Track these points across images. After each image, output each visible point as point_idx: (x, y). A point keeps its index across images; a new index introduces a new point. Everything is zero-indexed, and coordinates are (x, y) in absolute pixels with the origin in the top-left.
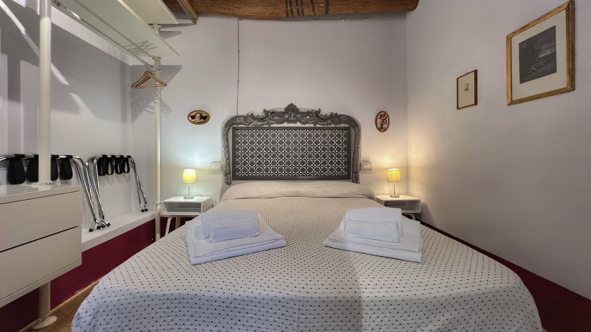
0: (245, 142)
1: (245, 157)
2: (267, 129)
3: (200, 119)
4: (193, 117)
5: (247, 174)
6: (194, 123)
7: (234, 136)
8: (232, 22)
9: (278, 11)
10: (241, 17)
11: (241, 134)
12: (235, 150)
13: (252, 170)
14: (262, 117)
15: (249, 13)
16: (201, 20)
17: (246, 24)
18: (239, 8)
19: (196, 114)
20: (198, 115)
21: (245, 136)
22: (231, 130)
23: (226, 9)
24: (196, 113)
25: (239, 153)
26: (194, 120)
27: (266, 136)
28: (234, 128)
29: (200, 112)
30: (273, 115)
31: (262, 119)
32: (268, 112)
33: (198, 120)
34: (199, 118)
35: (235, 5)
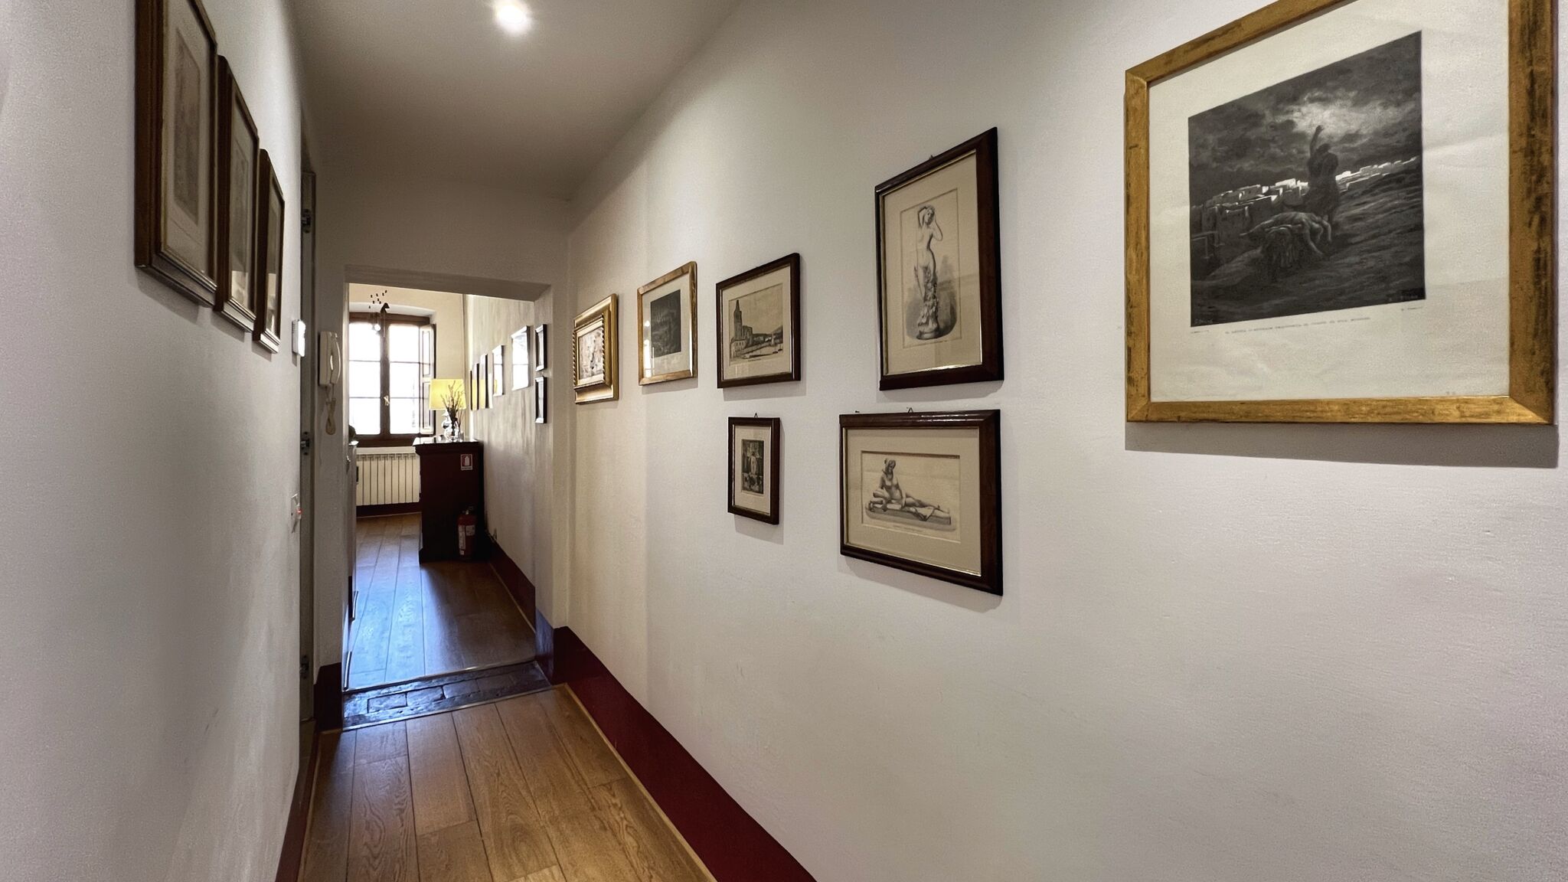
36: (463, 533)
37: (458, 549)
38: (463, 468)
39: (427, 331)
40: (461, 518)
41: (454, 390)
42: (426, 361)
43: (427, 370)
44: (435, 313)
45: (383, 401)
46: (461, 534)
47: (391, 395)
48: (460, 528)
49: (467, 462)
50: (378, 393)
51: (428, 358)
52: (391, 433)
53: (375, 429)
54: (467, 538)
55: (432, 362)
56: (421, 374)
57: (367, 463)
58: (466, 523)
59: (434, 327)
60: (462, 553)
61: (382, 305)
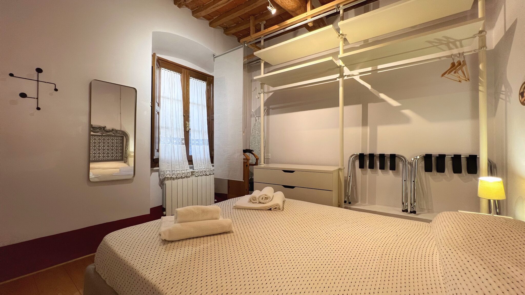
4: (523, 95)
6: (523, 103)
19: (524, 89)
24: (523, 87)
26: (523, 99)
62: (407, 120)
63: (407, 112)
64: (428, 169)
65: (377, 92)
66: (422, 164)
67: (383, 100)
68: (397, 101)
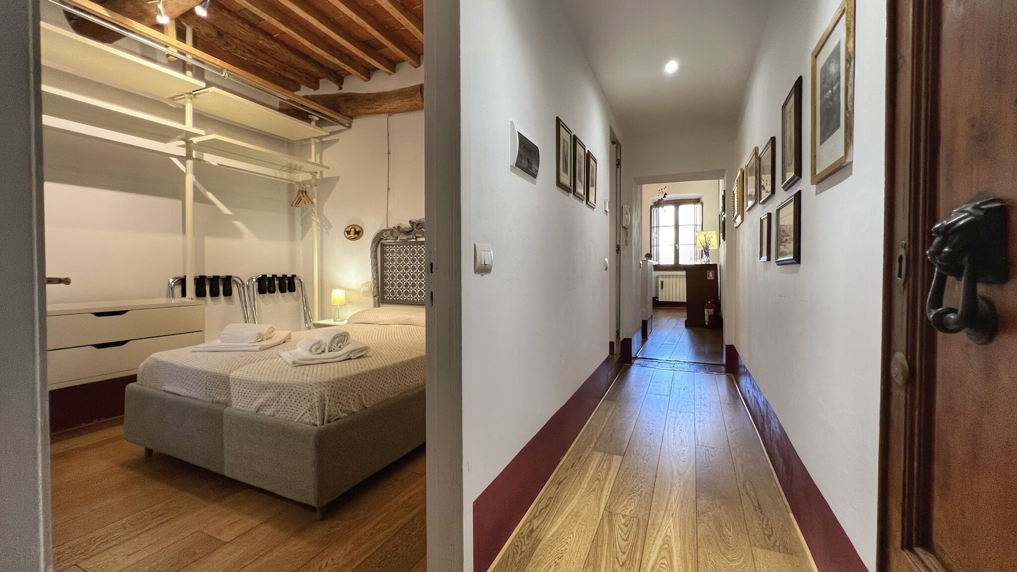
0: (393, 260)
1: (393, 277)
2: (414, 244)
3: (355, 234)
4: (349, 233)
5: (395, 297)
6: (349, 238)
7: (383, 253)
8: (381, 120)
9: (415, 101)
10: (391, 113)
11: (389, 250)
12: (383, 269)
13: (399, 293)
14: (409, 230)
15: (391, 109)
16: (356, 122)
17: (396, 119)
18: (380, 106)
19: (351, 229)
20: (353, 230)
21: (393, 252)
22: (379, 246)
23: (369, 109)
24: (350, 227)
25: (387, 273)
26: (349, 236)
27: (414, 252)
28: (381, 244)
29: (354, 227)
30: (419, 227)
31: (408, 233)
32: (414, 223)
33: (352, 235)
34: (353, 233)
35: (376, 104)
36: (708, 312)
37: (705, 322)
38: (708, 278)
39: (699, 206)
40: (706, 305)
41: (707, 236)
42: (698, 224)
43: (699, 228)
44: (702, 195)
45: (675, 247)
46: (706, 314)
47: (680, 244)
48: (706, 310)
49: (711, 275)
50: (673, 242)
51: (699, 222)
52: (680, 264)
53: (671, 262)
54: (709, 316)
55: (701, 224)
56: (696, 231)
57: (667, 279)
58: (709, 308)
59: (702, 204)
60: (707, 324)
61: (664, 194)
62: (237, 234)
63: (238, 224)
64: (261, 291)
65: (205, 189)
66: (256, 286)
67: (211, 203)
68: (228, 208)
